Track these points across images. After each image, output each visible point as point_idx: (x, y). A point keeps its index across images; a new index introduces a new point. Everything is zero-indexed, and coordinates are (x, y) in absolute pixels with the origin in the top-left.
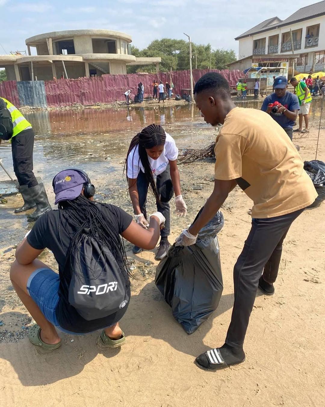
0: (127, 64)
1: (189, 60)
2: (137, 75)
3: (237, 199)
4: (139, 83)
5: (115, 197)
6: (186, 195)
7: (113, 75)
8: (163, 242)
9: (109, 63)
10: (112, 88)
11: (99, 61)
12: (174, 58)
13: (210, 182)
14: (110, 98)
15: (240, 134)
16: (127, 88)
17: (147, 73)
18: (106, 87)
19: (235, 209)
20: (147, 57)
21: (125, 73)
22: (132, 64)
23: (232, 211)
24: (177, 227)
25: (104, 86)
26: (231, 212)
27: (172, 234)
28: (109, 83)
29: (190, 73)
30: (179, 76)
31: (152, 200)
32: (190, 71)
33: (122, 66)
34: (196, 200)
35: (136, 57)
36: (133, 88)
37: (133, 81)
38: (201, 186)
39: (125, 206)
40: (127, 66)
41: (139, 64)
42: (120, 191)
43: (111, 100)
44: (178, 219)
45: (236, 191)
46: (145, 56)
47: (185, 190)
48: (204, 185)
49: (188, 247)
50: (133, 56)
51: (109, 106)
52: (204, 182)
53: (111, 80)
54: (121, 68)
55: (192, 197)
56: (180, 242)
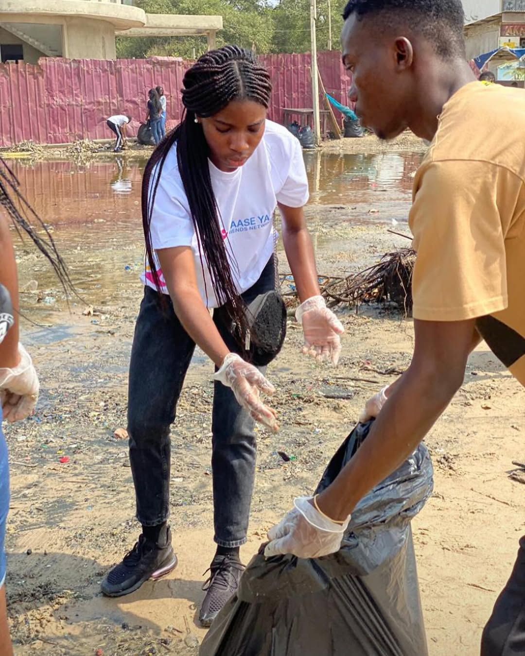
0: (117, 33)
1: (308, 26)
2: (147, 62)
3: (470, 431)
4: (155, 86)
5: (64, 416)
6: (302, 413)
7: (74, 61)
8: (222, 563)
9: (62, 26)
10: (69, 100)
11: (32, 21)
12: (264, 20)
13: (379, 376)
14: (63, 128)
15: (497, 161)
16: (115, 101)
17: (180, 59)
18: (52, 96)
19: (464, 461)
20: (181, 12)
21: (112, 57)
22: (134, 32)
23: (455, 467)
24: (271, 513)
25: (44, 94)
26: (451, 471)
27: (254, 538)
28: (61, 85)
29: (310, 63)
30: (277, 69)
31: (189, 428)
32: (310, 56)
33: (103, 38)
34: (334, 429)
35: (146, 12)
36: (134, 102)
37: (134, 81)
38: (350, 389)
39: (96, 446)
40: (118, 39)
41: (155, 32)
42: (82, 398)
43: (64, 134)
44: (275, 488)
45: (467, 404)
46: (175, 10)
47: (299, 398)
48: (359, 384)
49: (312, 561)
50: (136, 8)
51: (58, 153)
52: (361, 375)
53: (68, 77)
54: (101, 45)
55: (319, 421)
56: (283, 539)
